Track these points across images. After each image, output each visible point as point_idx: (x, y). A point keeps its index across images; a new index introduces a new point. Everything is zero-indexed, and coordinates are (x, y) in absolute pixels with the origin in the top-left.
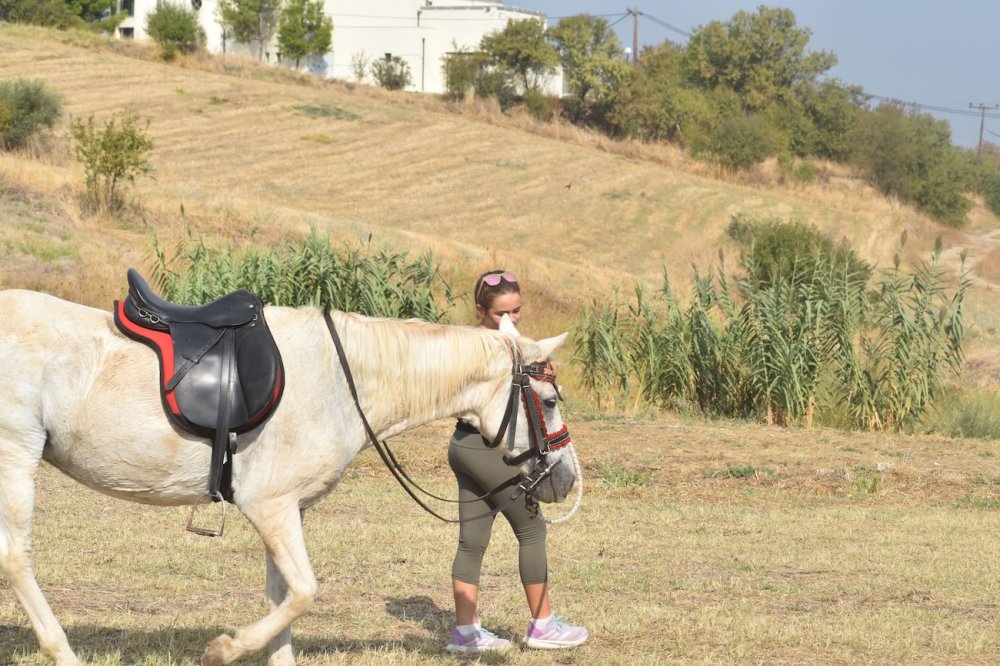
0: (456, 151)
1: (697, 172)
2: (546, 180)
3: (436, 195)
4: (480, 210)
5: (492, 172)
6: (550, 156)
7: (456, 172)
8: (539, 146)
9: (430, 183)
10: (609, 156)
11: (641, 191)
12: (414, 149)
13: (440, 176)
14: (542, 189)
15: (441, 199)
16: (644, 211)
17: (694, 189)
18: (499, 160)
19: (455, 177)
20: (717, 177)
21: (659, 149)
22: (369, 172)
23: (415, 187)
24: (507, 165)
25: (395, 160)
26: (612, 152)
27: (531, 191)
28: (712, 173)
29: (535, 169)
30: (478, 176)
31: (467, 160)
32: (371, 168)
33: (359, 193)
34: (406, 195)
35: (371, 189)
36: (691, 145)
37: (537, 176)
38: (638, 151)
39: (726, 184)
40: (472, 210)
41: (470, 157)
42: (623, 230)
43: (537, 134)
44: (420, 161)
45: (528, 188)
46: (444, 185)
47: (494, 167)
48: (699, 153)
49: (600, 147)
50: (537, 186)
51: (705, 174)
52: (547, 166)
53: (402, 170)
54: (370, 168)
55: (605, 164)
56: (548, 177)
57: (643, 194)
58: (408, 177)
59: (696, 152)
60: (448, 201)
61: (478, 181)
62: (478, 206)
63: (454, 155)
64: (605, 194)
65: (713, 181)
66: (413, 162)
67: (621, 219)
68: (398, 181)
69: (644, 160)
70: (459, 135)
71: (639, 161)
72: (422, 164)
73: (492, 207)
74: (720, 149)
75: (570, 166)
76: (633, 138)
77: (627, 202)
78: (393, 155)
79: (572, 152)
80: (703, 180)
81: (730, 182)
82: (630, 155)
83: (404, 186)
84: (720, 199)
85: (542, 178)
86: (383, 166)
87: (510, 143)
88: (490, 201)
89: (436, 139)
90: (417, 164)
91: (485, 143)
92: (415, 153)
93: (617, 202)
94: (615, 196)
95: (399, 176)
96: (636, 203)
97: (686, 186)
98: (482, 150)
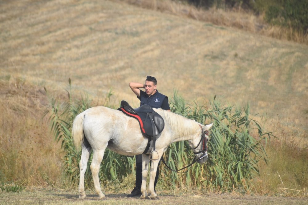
0: (81, 22)
1: (273, 35)
2: (158, 45)
3: (77, 59)
4: (116, 71)
5: (114, 39)
6: (154, 25)
7: (86, 40)
8: (143, 16)
9: (70, 49)
10: (201, 24)
11: (233, 53)
12: (47, 21)
13: (76, 43)
14: (157, 53)
15: (82, 62)
16: (240, 70)
17: (274, 49)
18: (116, 29)
19: (86, 44)
20: (289, 39)
21: (239, 16)
22: (20, 41)
23: (59, 53)
24: (124, 33)
25: (35, 30)
26: (201, 19)
27: (150, 54)
28: (286, 35)
29: (146, 36)
30: (104, 43)
31: (91, 29)
32: (19, 38)
33: (19, 58)
34: (55, 59)
35: (27, 55)
36: (266, 13)
37: (149, 42)
38: (222, 18)
39: (297, 44)
40: (111, 71)
41: (93, 26)
42: (229, 86)
43: (138, 6)
44: (55, 31)
45: (145, 52)
46: (81, 50)
47: (114, 35)
48: (274, 20)
49: (191, 16)
50: (152, 50)
51: (280, 37)
52: (154, 33)
53: (44, 39)
54: (17, 37)
55: (199, 30)
56: (158, 42)
57: (236, 55)
58: (51, 45)
59: (271, 18)
60: (90, 64)
61: (107, 47)
62: (113, 67)
63: (80, 25)
64: (206, 56)
65: (287, 42)
66: (50, 32)
67: (225, 76)
68: (45, 48)
69: (228, 26)
70: (79, 8)
71: (224, 27)
72: (59, 33)
73: (122, 68)
74: (292, 15)
75: (173, 32)
76: (218, 7)
77: (225, 62)
78: (32, 25)
79: (171, 21)
80: (279, 42)
81: (301, 42)
82: (215, 22)
83: (51, 51)
84: (298, 57)
85: (154, 44)
86: (28, 35)
87: (121, 15)
88: (121, 64)
89: (62, 11)
90: (53, 34)
91: (101, 15)
92: (49, 24)
93: (217, 62)
94: (215, 58)
95: (43, 44)
96: (232, 63)
97: (267, 47)
98: (100, 20)
